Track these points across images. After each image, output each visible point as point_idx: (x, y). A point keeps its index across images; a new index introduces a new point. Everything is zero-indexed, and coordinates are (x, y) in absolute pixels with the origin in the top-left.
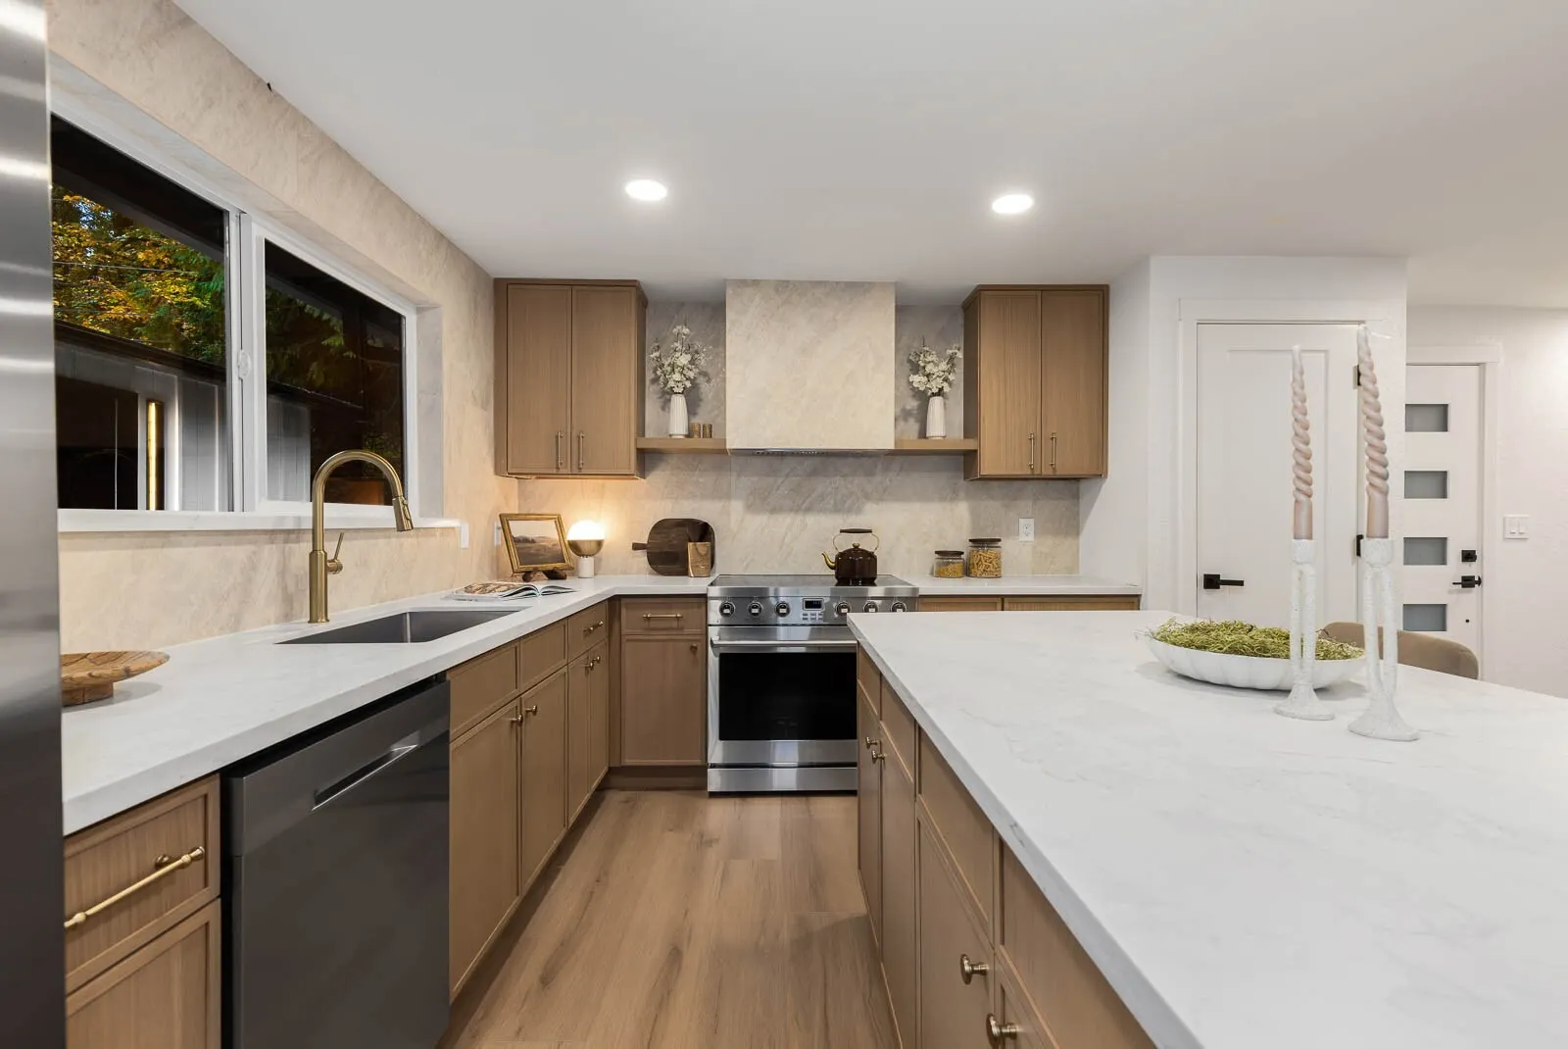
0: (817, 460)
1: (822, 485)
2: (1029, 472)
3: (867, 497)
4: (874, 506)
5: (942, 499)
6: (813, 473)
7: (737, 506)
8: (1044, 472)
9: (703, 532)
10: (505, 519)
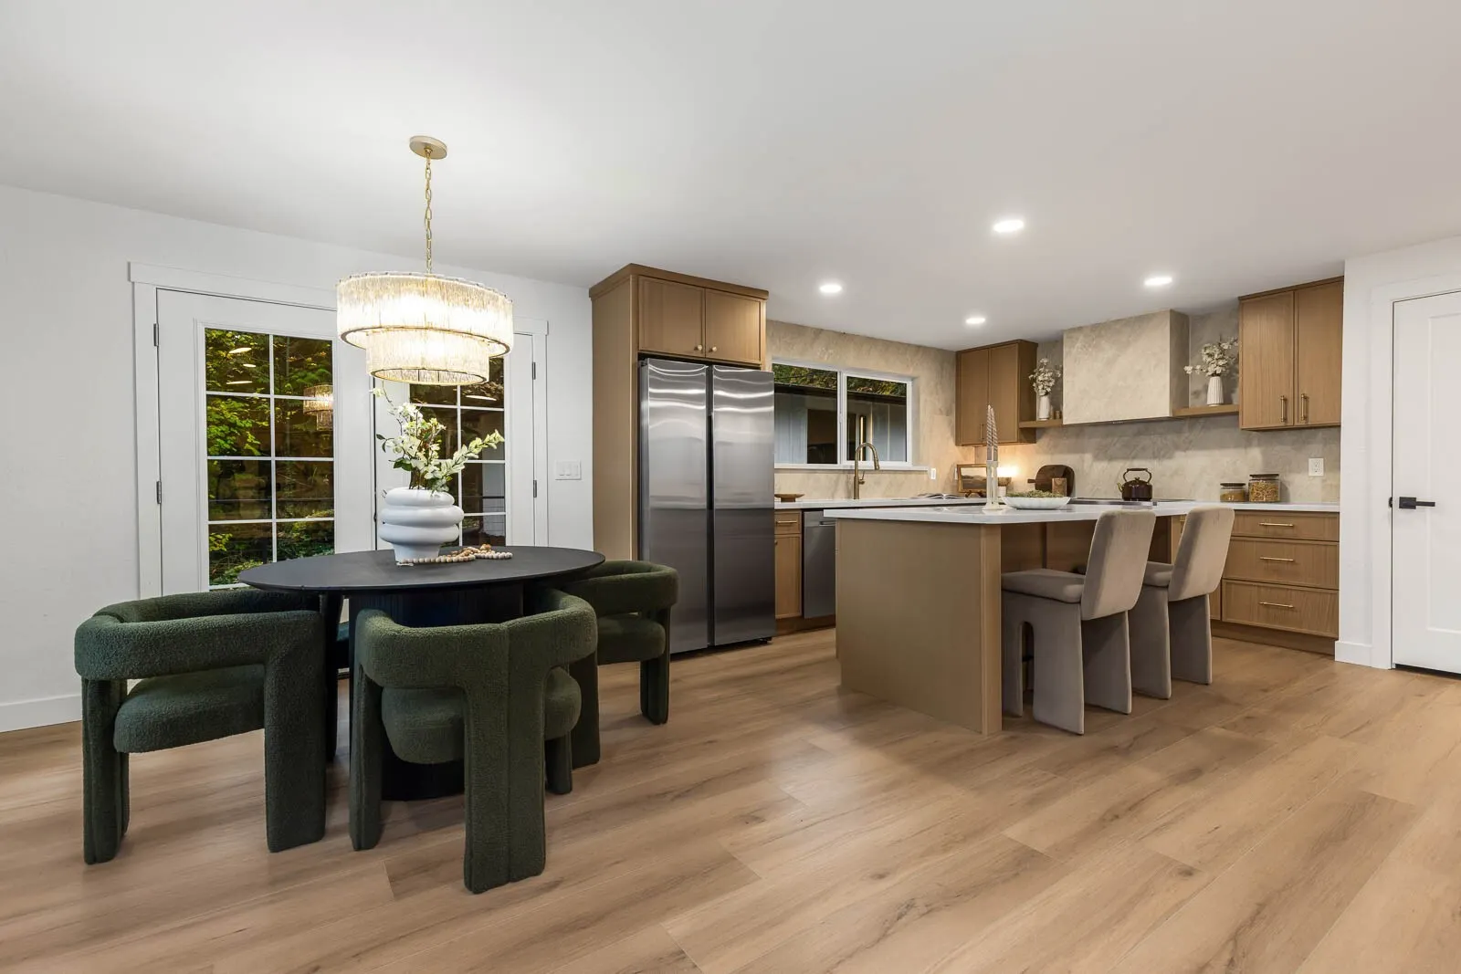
0: (1141, 426)
1: (1146, 441)
2: (1283, 424)
3: (1177, 448)
4: (1183, 453)
5: (1237, 446)
6: (1139, 433)
7: (1088, 457)
8: (1296, 424)
9: (1067, 473)
10: (959, 467)
